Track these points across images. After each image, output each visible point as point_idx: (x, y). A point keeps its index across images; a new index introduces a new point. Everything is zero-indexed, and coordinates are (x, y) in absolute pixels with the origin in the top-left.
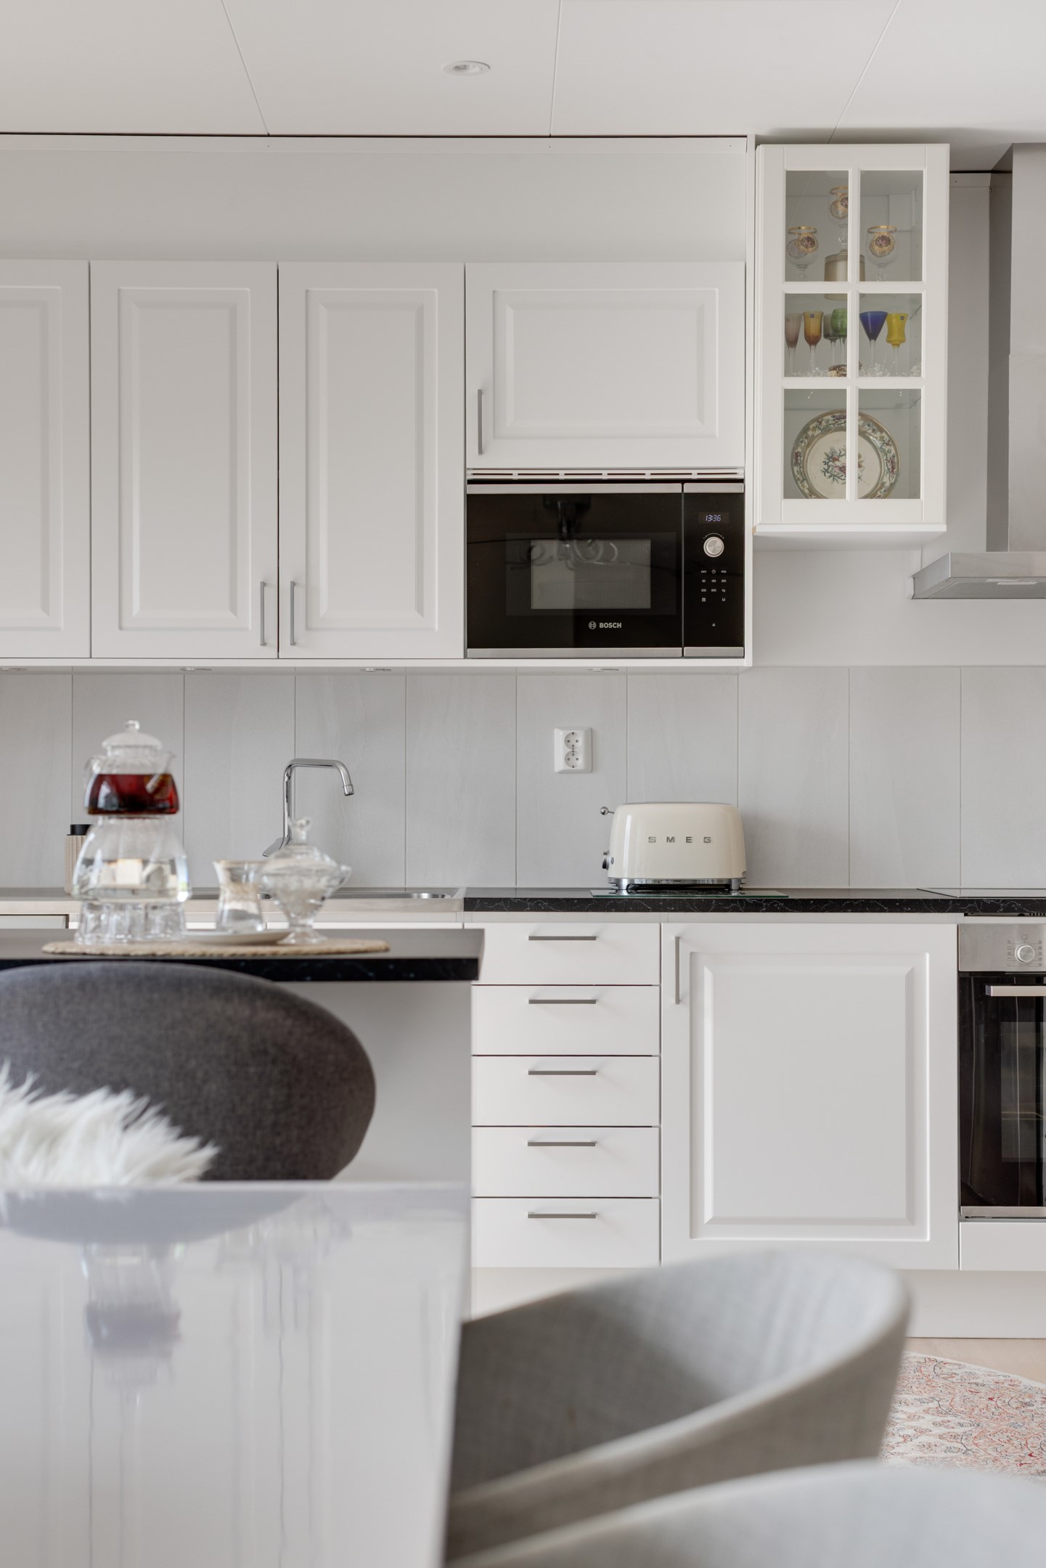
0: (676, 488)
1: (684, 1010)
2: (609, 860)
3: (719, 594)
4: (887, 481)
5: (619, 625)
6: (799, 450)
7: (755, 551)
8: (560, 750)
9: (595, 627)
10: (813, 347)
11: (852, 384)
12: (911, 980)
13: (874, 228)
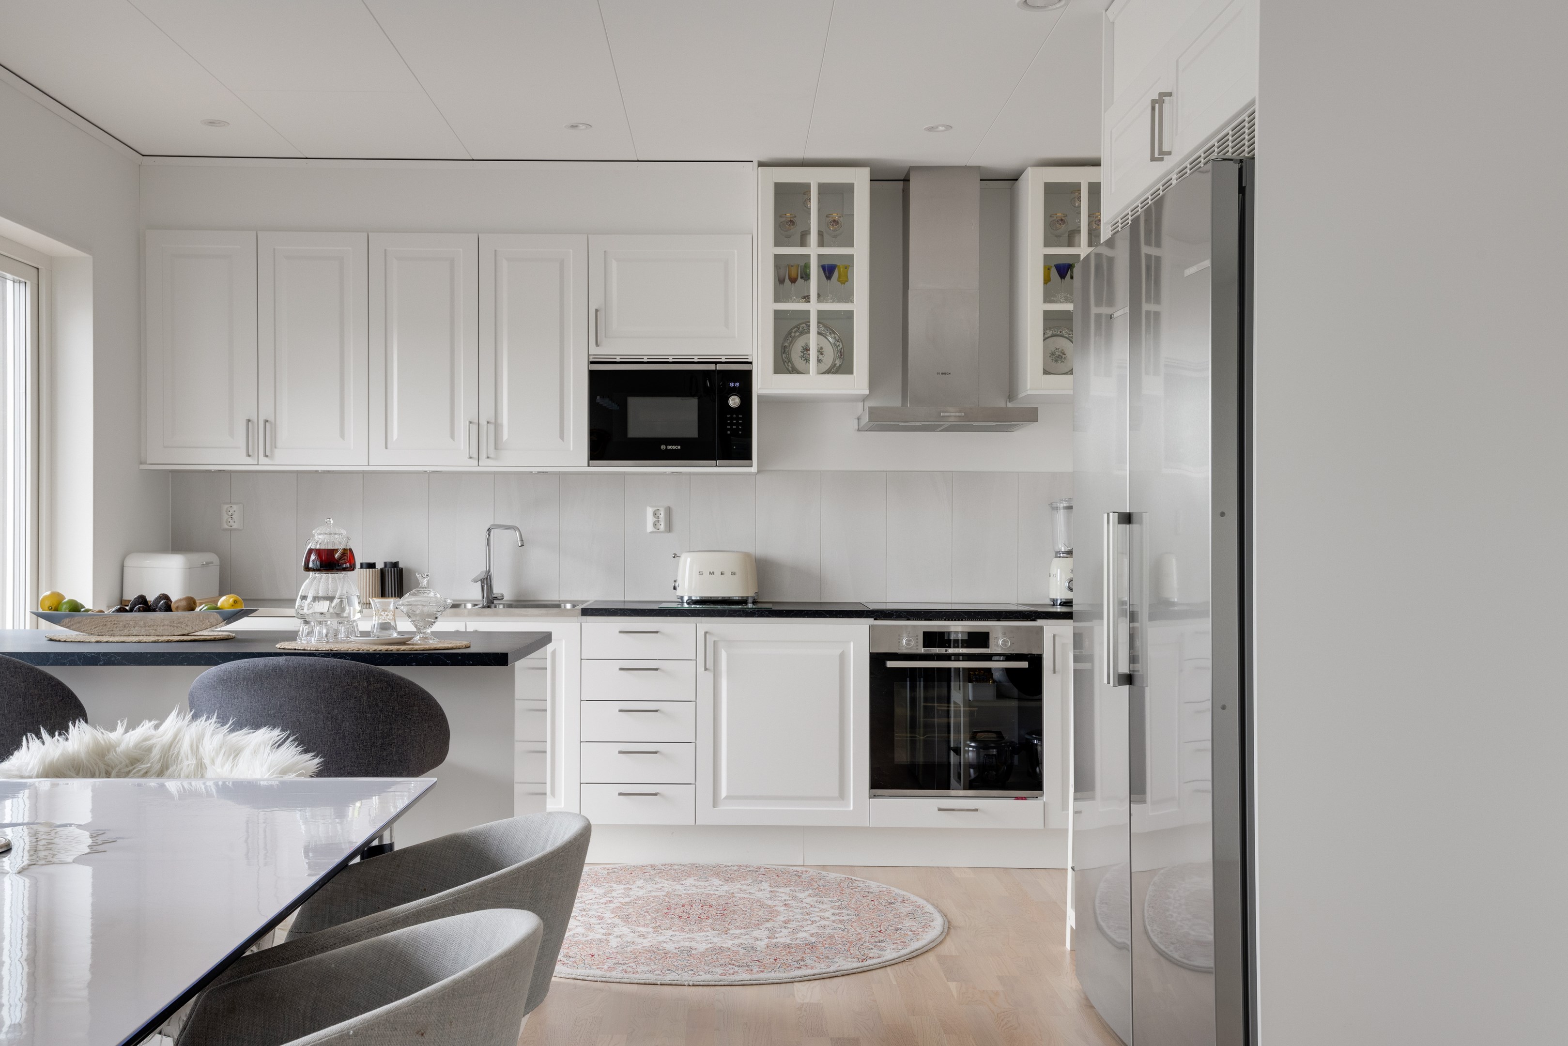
0: (712, 367)
1: (710, 675)
2: (677, 585)
3: (738, 428)
4: (838, 363)
5: (679, 447)
6: (786, 344)
7: (758, 402)
8: (650, 519)
9: (665, 448)
10: (793, 284)
11: (814, 307)
12: (842, 658)
13: (830, 215)
